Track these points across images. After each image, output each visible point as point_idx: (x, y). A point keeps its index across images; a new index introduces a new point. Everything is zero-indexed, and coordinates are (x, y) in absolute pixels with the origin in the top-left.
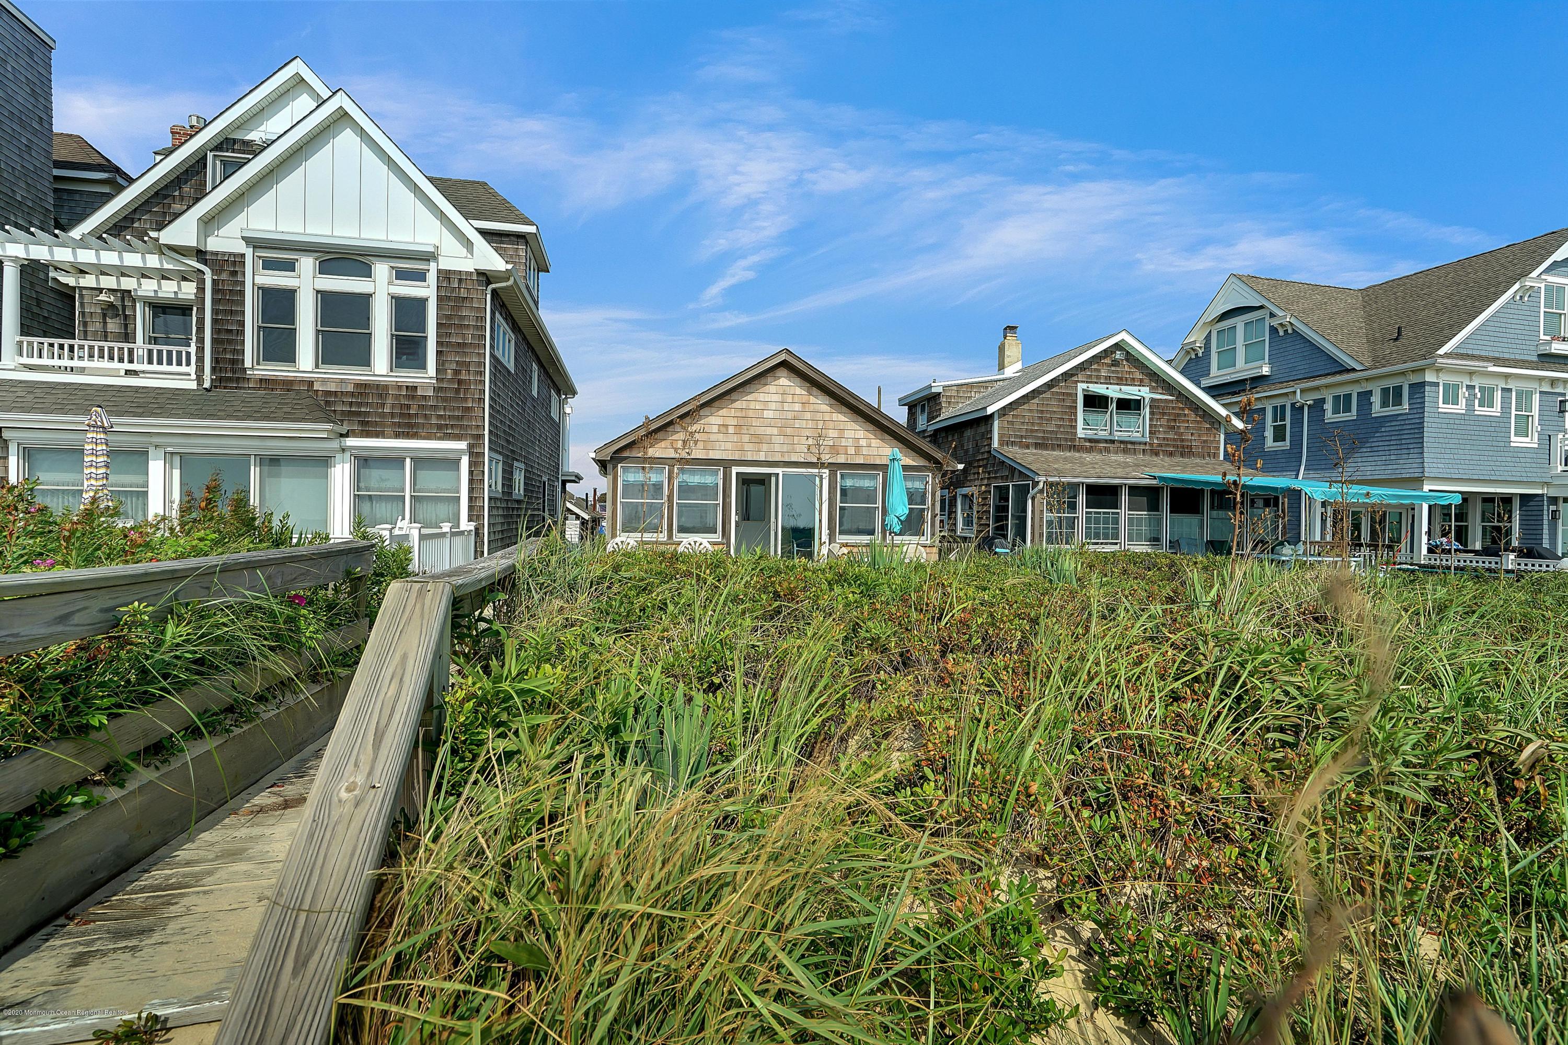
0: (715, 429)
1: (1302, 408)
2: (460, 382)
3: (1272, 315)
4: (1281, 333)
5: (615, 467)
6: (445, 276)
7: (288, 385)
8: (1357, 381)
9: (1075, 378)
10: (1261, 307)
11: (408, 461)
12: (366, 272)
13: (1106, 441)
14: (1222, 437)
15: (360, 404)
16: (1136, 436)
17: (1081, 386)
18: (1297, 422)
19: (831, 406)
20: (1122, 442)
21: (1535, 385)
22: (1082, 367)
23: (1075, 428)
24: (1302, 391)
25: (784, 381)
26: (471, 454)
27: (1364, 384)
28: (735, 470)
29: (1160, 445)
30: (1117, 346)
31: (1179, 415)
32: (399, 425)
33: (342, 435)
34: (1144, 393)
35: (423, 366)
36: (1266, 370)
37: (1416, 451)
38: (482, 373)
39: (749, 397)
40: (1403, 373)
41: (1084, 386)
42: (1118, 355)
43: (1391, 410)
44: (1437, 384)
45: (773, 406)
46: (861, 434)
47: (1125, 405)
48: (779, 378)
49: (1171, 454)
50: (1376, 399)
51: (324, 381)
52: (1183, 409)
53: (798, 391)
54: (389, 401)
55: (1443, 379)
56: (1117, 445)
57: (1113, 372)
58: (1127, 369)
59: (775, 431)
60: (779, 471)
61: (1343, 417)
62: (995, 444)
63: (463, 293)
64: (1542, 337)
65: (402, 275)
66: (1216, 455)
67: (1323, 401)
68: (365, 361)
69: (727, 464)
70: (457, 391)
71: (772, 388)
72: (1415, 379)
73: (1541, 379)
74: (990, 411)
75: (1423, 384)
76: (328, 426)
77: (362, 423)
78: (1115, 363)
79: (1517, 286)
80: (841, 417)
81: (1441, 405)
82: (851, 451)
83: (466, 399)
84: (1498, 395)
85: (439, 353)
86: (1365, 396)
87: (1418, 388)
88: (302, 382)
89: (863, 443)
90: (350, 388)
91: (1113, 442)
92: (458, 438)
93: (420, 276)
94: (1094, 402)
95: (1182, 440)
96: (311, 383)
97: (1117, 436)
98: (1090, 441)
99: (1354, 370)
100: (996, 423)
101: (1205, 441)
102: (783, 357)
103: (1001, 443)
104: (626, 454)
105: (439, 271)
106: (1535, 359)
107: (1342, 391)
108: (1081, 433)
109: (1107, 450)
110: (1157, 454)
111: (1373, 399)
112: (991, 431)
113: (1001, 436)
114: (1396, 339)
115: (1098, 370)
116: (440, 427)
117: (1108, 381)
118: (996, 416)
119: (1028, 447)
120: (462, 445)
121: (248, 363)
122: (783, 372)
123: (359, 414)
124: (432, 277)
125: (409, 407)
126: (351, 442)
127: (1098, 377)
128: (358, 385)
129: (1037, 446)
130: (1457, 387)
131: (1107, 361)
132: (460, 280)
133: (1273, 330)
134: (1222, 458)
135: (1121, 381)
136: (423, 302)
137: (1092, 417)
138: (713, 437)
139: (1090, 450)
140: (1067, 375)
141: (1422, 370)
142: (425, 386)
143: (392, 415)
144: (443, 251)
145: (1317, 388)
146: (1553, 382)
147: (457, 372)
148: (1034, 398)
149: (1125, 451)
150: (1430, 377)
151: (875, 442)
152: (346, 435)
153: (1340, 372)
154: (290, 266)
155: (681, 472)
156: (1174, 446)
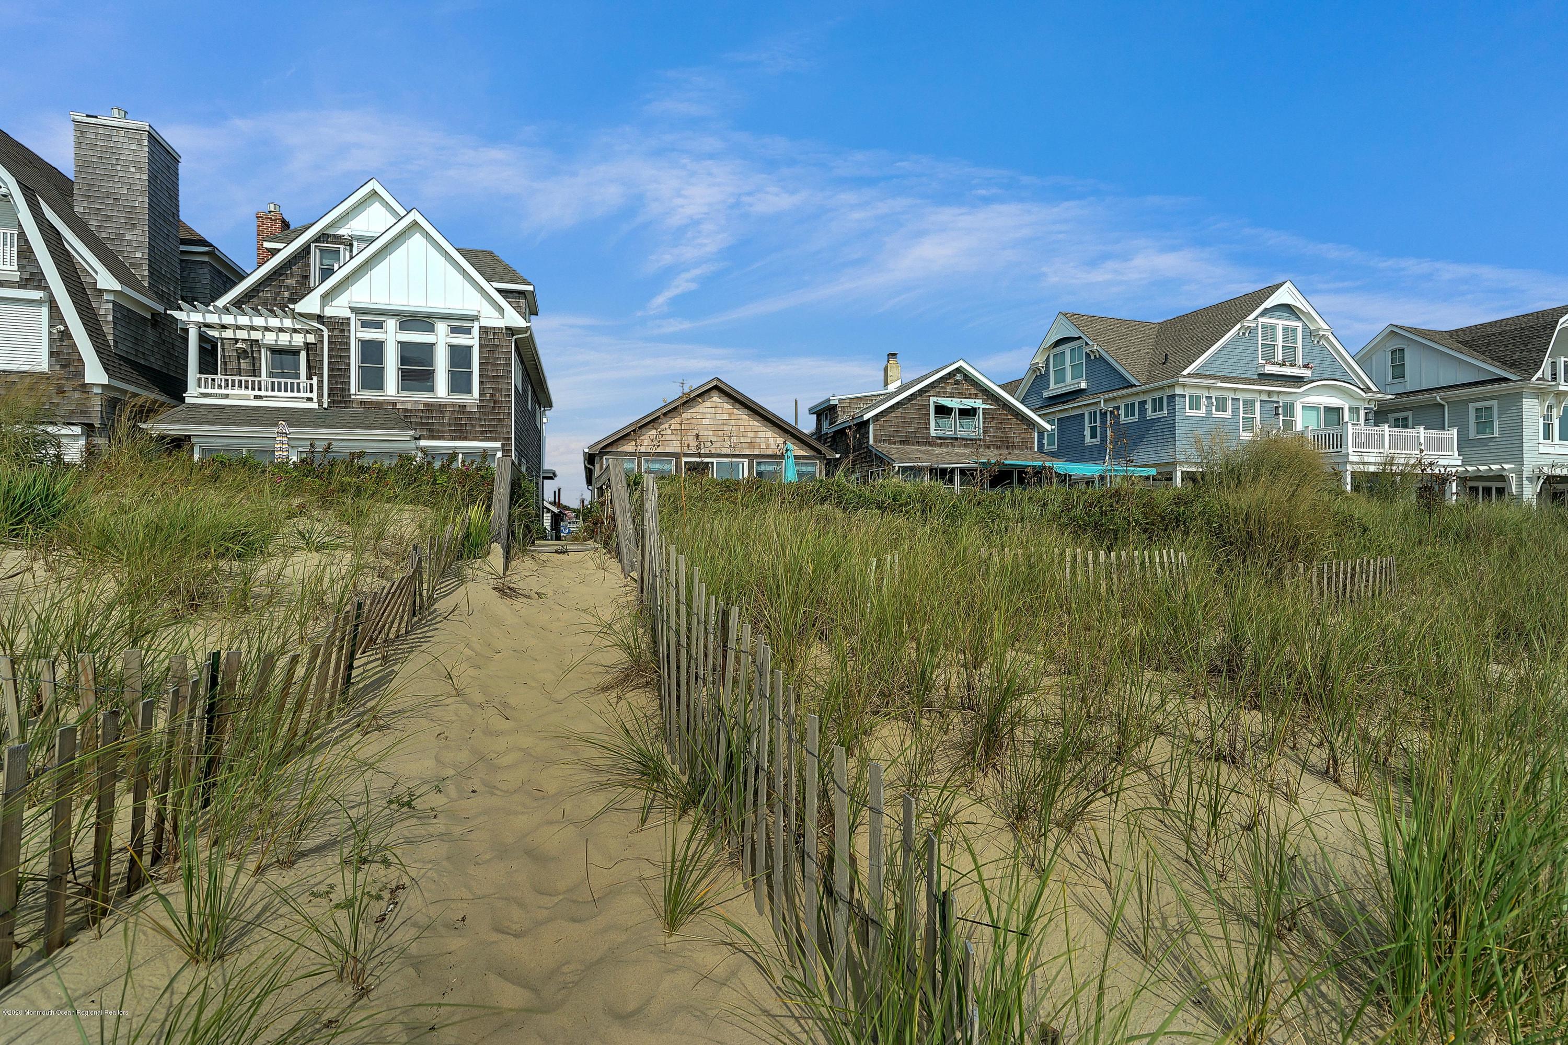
0: (669, 432)
1: (1106, 413)
2: (495, 402)
3: (1086, 344)
4: (1093, 358)
5: (601, 460)
6: (484, 330)
7: (379, 405)
8: (1138, 394)
9: (928, 394)
10: (1080, 338)
11: (460, 455)
12: (431, 329)
13: (952, 439)
14: (1036, 434)
15: (428, 418)
16: (973, 435)
17: (932, 399)
18: (1104, 423)
19: (748, 415)
20: (963, 439)
21: (1254, 396)
22: (932, 385)
23: (929, 429)
24: (1105, 401)
25: (716, 399)
26: (503, 450)
27: (1141, 396)
28: (685, 459)
29: (991, 441)
30: (959, 370)
31: (1004, 419)
32: (454, 431)
33: (416, 439)
34: (978, 404)
35: (469, 391)
36: (1083, 385)
37: (1172, 443)
38: (510, 396)
39: (694, 410)
40: (1161, 388)
41: (935, 399)
42: (959, 377)
43: (1158, 414)
44: (1184, 396)
45: (709, 416)
46: (770, 434)
47: (967, 413)
48: (713, 397)
49: (999, 448)
50: (1149, 407)
51: (403, 402)
52: (1007, 415)
53: (726, 406)
54: (447, 415)
55: (1191, 392)
56: (959, 441)
57: (956, 389)
58: (965, 386)
59: (711, 433)
60: (714, 460)
61: (1132, 419)
62: (871, 442)
63: (497, 342)
64: (1261, 362)
65: (454, 330)
66: (1032, 448)
67: (1118, 408)
68: (431, 389)
69: (677, 456)
70: (494, 407)
71: (708, 405)
72: (1170, 392)
73: (1261, 392)
74: (866, 417)
75: (1174, 396)
76: (408, 432)
77: (430, 430)
78: (957, 383)
79: (1238, 326)
80: (756, 423)
81: (1188, 411)
82: (763, 446)
83: (499, 413)
84: (1230, 403)
85: (481, 382)
86: (1142, 405)
87: (1172, 399)
88: (389, 403)
90: (421, 407)
91: (956, 439)
92: (495, 439)
93: (468, 331)
94: (942, 411)
95: (1007, 437)
96: (394, 404)
97: (959, 435)
98: (940, 438)
99: (1135, 386)
100: (871, 426)
101: (1024, 438)
102: (716, 383)
103: (875, 441)
104: (609, 450)
105: (480, 327)
106: (1255, 377)
107: (1129, 401)
108: (933, 433)
109: (953, 445)
110: (989, 448)
111: (1147, 407)
112: (868, 433)
113: (875, 435)
114: (1164, 364)
115: (945, 388)
116: (482, 432)
117: (952, 395)
118: (871, 421)
119: (895, 444)
120: (498, 444)
121: (353, 391)
122: (714, 393)
123: (427, 424)
124: (476, 332)
125: (461, 419)
126: (423, 443)
127: (945, 393)
128: (426, 405)
129: (901, 442)
130: (1199, 398)
131: (951, 381)
132: (494, 333)
133: (1088, 355)
134: (1036, 450)
135: (961, 395)
136: (469, 348)
137: (940, 421)
138: (668, 438)
139: (940, 445)
140: (922, 391)
141: (1173, 386)
142: (471, 405)
143: (450, 425)
144: (483, 314)
145: (1115, 399)
146: (1270, 394)
147: (493, 395)
148: (898, 408)
149: (966, 446)
152: (419, 439)
153: (1127, 387)
154: (380, 326)
155: (647, 461)
156: (1001, 442)
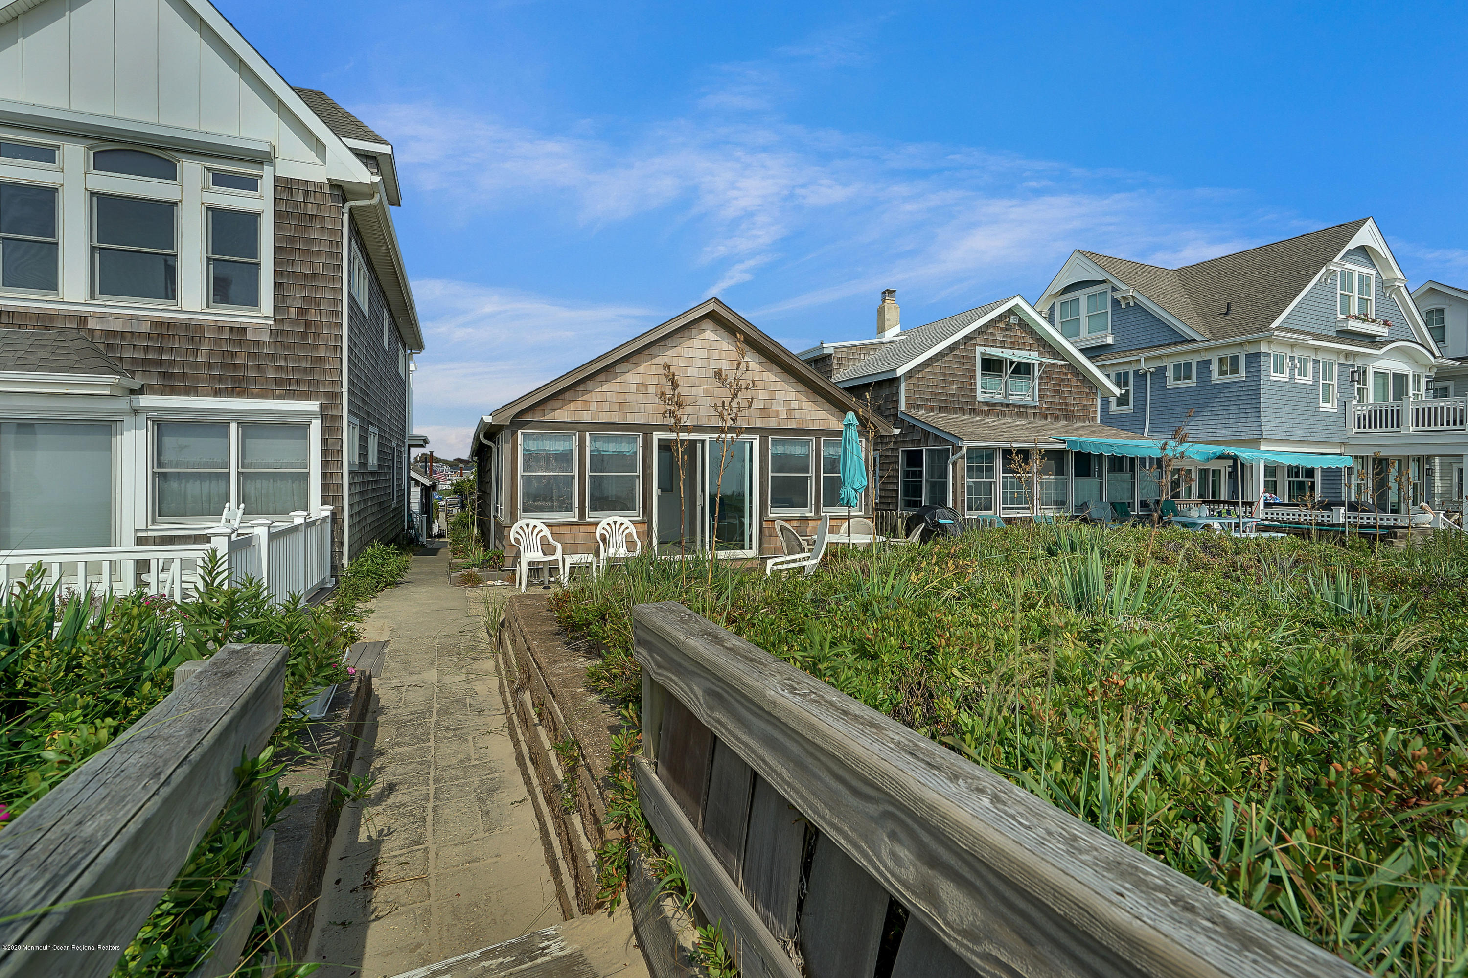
0: (633, 388)
1: (1145, 374)
2: (307, 324)
3: (1114, 289)
4: (1124, 306)
5: (514, 434)
6: (284, 186)
7: (44, 320)
8: (1198, 351)
9: (973, 342)
10: (1104, 282)
11: (233, 426)
12: (169, 172)
13: (1002, 405)
14: (1099, 400)
15: (161, 350)
16: (1028, 400)
17: (979, 350)
18: (1140, 387)
19: (761, 364)
20: (1015, 405)
21: (1333, 357)
22: (979, 331)
23: (974, 390)
24: (1145, 359)
25: (710, 334)
26: (324, 418)
27: (1203, 354)
28: (657, 436)
29: (1048, 409)
30: (1010, 311)
31: (1063, 380)
32: (220, 378)
33: (132, 392)
34: (1032, 357)
35: (253, 301)
36: (1110, 340)
37: (1253, 415)
38: (338, 314)
39: (671, 352)
40: (1241, 344)
41: (982, 349)
42: (1013, 320)
43: (1230, 378)
44: (1268, 355)
45: (698, 363)
46: (792, 395)
47: (1022, 369)
48: (704, 331)
49: (1057, 418)
50: (1215, 367)
51: (103, 317)
52: (1066, 374)
53: (726, 346)
54: (205, 347)
55: (1274, 350)
56: (1011, 408)
57: (1006, 336)
58: (1018, 334)
59: (701, 392)
60: (706, 437)
61: (1183, 383)
62: (903, 407)
63: (311, 210)
64: (1339, 316)
65: (221, 180)
66: (1094, 419)
67: (1165, 368)
68: (169, 291)
69: (647, 430)
70: (304, 335)
71: (696, 342)
72: (1251, 350)
73: (1338, 352)
74: (900, 372)
75: (1258, 355)
76: (115, 379)
77: (165, 375)
78: (1009, 327)
79: (1324, 270)
80: (772, 377)
81: (1272, 374)
82: (783, 414)
83: (316, 347)
84: (1311, 365)
85: (277, 285)
86: (1205, 365)
87: (1254, 358)
88: (68, 316)
89: (795, 405)
90: (145, 328)
91: (1008, 405)
92: (307, 396)
93: (250, 184)
94: (991, 365)
95: (1066, 404)
96: (83, 319)
97: (1011, 399)
98: (988, 404)
99: (1194, 341)
100: (903, 385)
101: (1085, 405)
102: (712, 307)
103: (908, 406)
104: (528, 417)
105: (276, 179)
106: (1334, 334)
107: (1182, 360)
108: (980, 397)
109: (1003, 413)
110: (1045, 418)
111: (1212, 368)
112: (897, 394)
113: (908, 398)
114: (1226, 314)
115: (993, 334)
116: (279, 382)
117: (1003, 345)
118: (903, 379)
119: (932, 410)
120: (313, 406)
122: (708, 325)
123: (159, 362)
124: (266, 186)
125: (234, 355)
126: (146, 401)
127: (994, 341)
128: (157, 324)
129: (941, 409)
130: (1283, 357)
131: (1002, 325)
132: (307, 192)
133: (1116, 303)
134: (1099, 422)
135: (1013, 346)
136: (253, 218)
137: (989, 380)
138: (631, 398)
139: (988, 413)
140: (968, 338)
141: (1258, 342)
142: (256, 328)
143: (210, 366)
144: (280, 153)
145: (1160, 357)
146: (1347, 354)
147: (302, 311)
148: (937, 360)
149: (1019, 415)
150: (1264, 348)
151: (808, 405)
152: (141, 391)
153: (1181, 343)
154: (47, 155)
155: (594, 438)
156: (1059, 410)
